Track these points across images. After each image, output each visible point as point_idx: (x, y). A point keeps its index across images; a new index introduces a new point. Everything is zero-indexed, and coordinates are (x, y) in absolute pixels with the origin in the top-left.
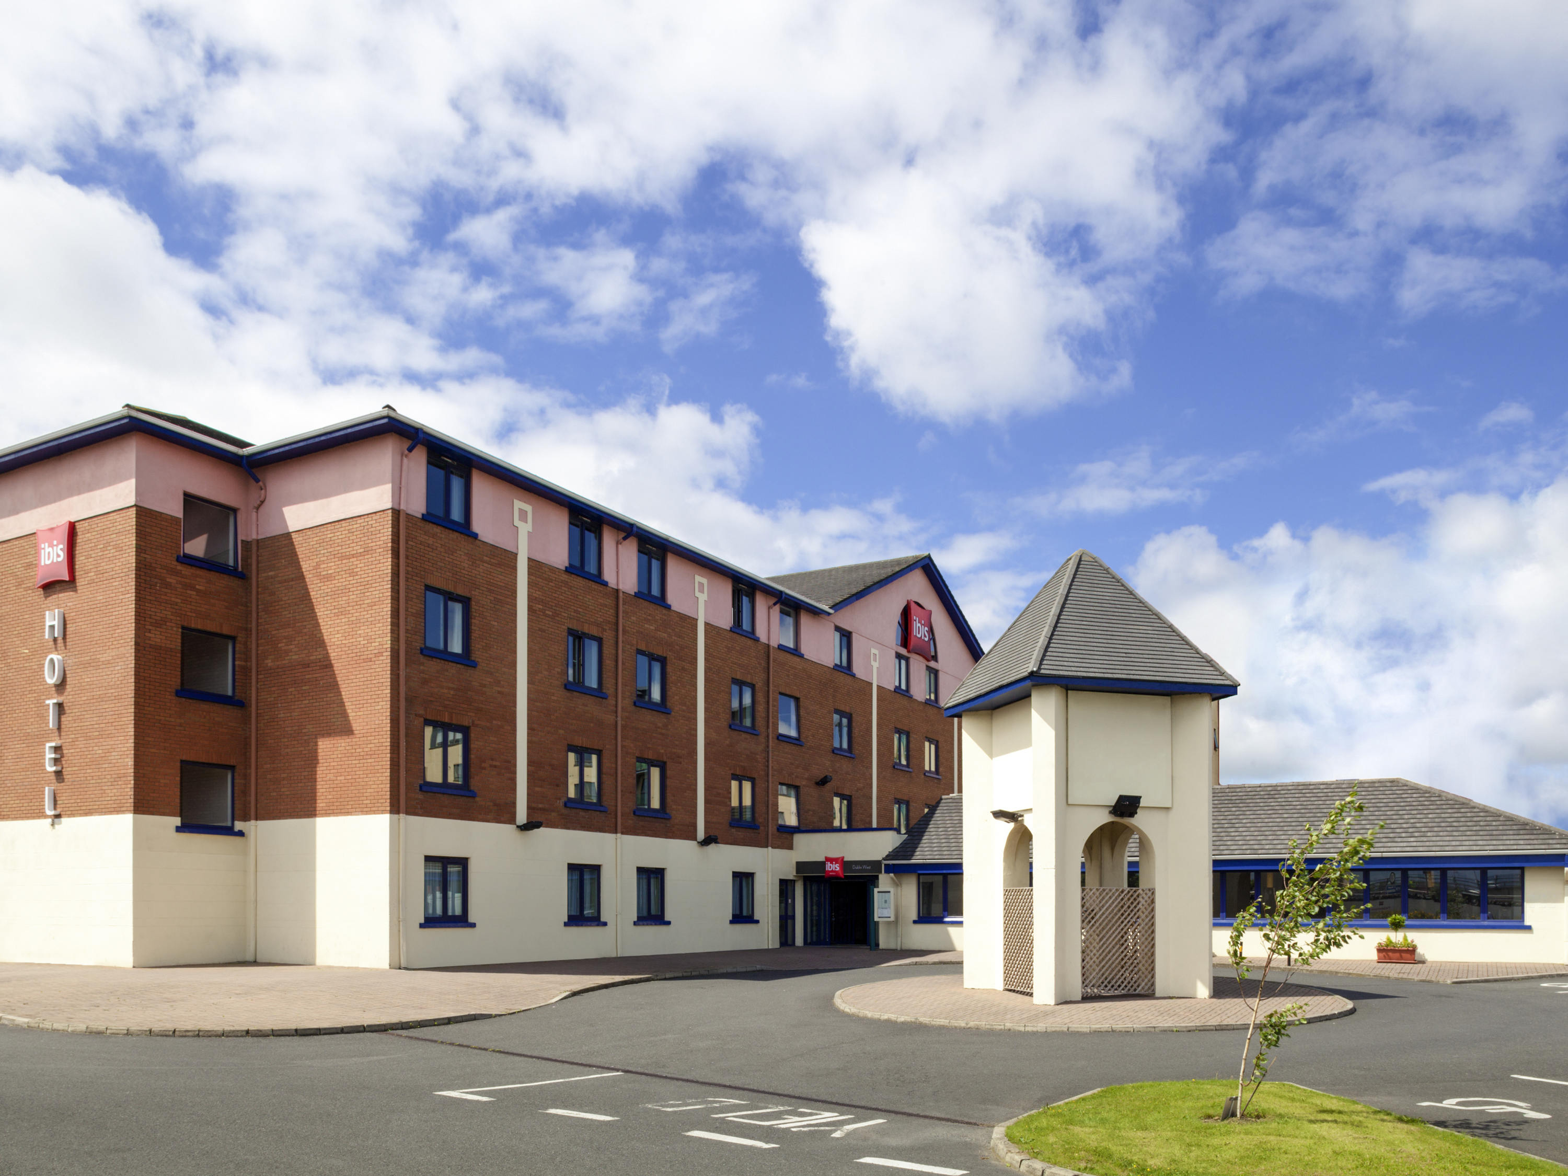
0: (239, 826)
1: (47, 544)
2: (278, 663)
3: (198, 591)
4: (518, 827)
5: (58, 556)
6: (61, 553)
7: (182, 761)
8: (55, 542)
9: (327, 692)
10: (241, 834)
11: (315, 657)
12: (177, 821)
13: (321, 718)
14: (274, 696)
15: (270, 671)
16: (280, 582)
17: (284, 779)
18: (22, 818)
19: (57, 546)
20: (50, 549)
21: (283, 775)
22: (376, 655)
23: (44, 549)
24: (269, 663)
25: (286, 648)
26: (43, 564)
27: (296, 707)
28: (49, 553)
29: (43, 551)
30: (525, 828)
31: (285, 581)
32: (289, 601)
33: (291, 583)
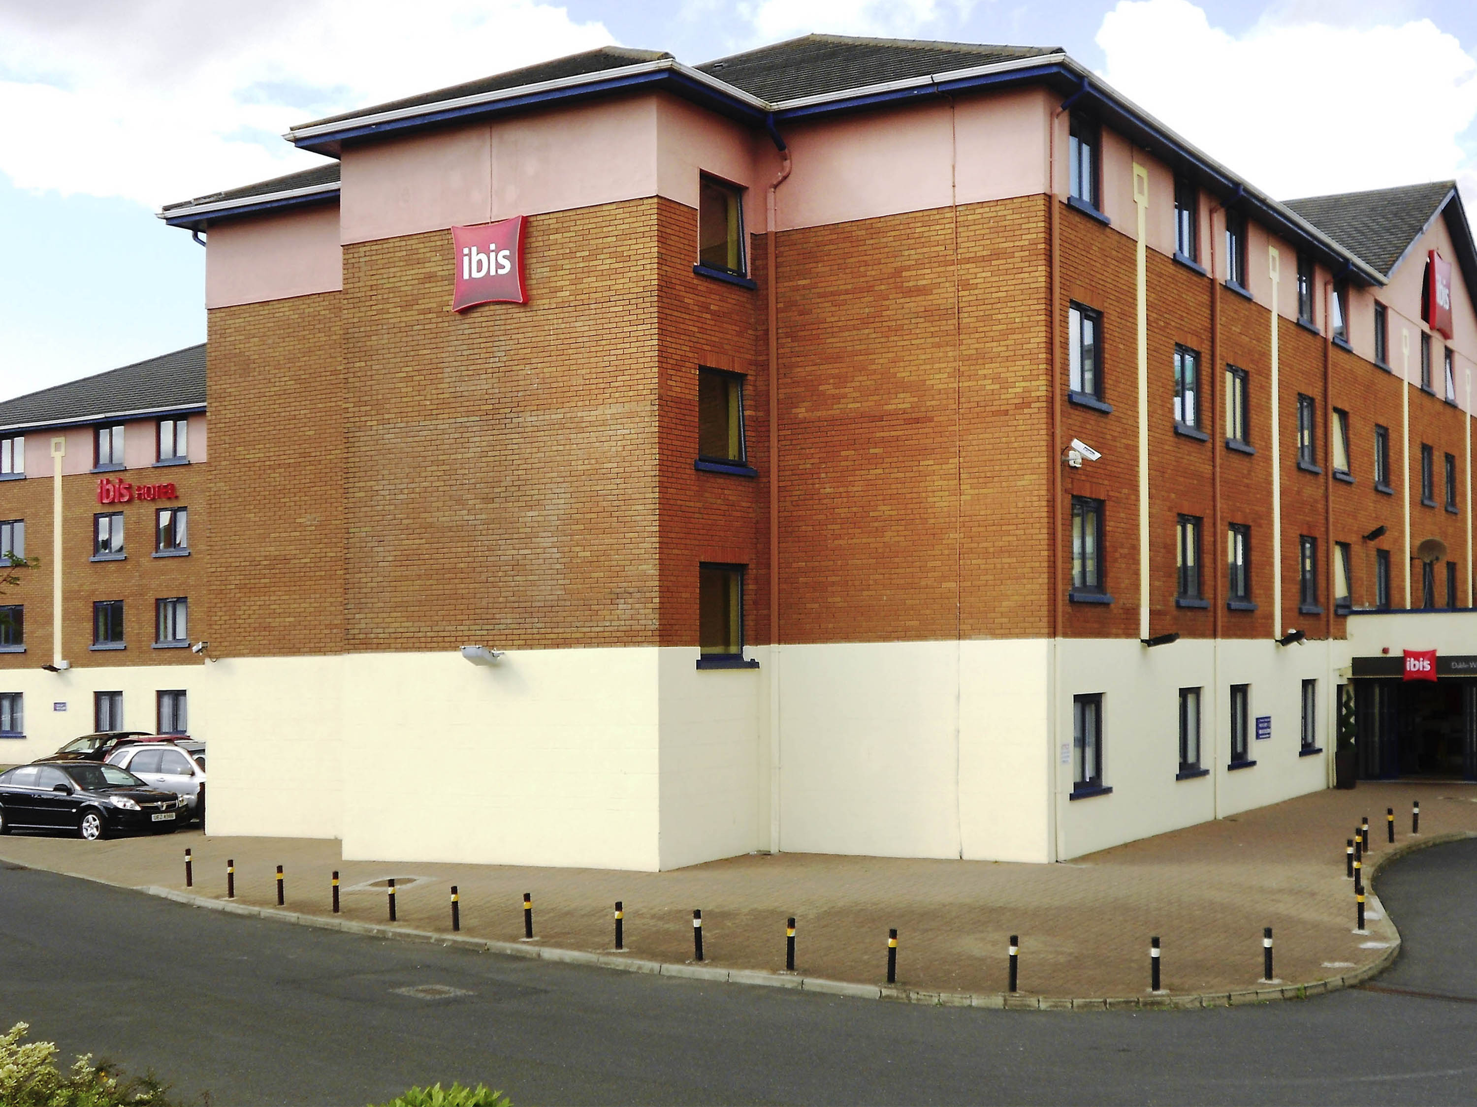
0: (750, 652)
1: (474, 249)
2: (819, 414)
3: (713, 313)
4: (1142, 641)
5: (499, 266)
6: (507, 264)
7: (703, 565)
8: (493, 247)
9: (920, 457)
10: (753, 664)
11: (894, 407)
12: (695, 652)
13: (908, 496)
14: (812, 461)
15: (802, 425)
16: (821, 296)
17: (833, 584)
18: (419, 649)
19: (497, 252)
20: (483, 257)
21: (834, 579)
22: (1020, 407)
23: (470, 255)
24: (801, 412)
25: (833, 391)
26: (466, 276)
27: (859, 478)
28: (480, 262)
29: (466, 259)
30: (1150, 643)
31: (833, 294)
32: (840, 324)
33: (842, 297)
